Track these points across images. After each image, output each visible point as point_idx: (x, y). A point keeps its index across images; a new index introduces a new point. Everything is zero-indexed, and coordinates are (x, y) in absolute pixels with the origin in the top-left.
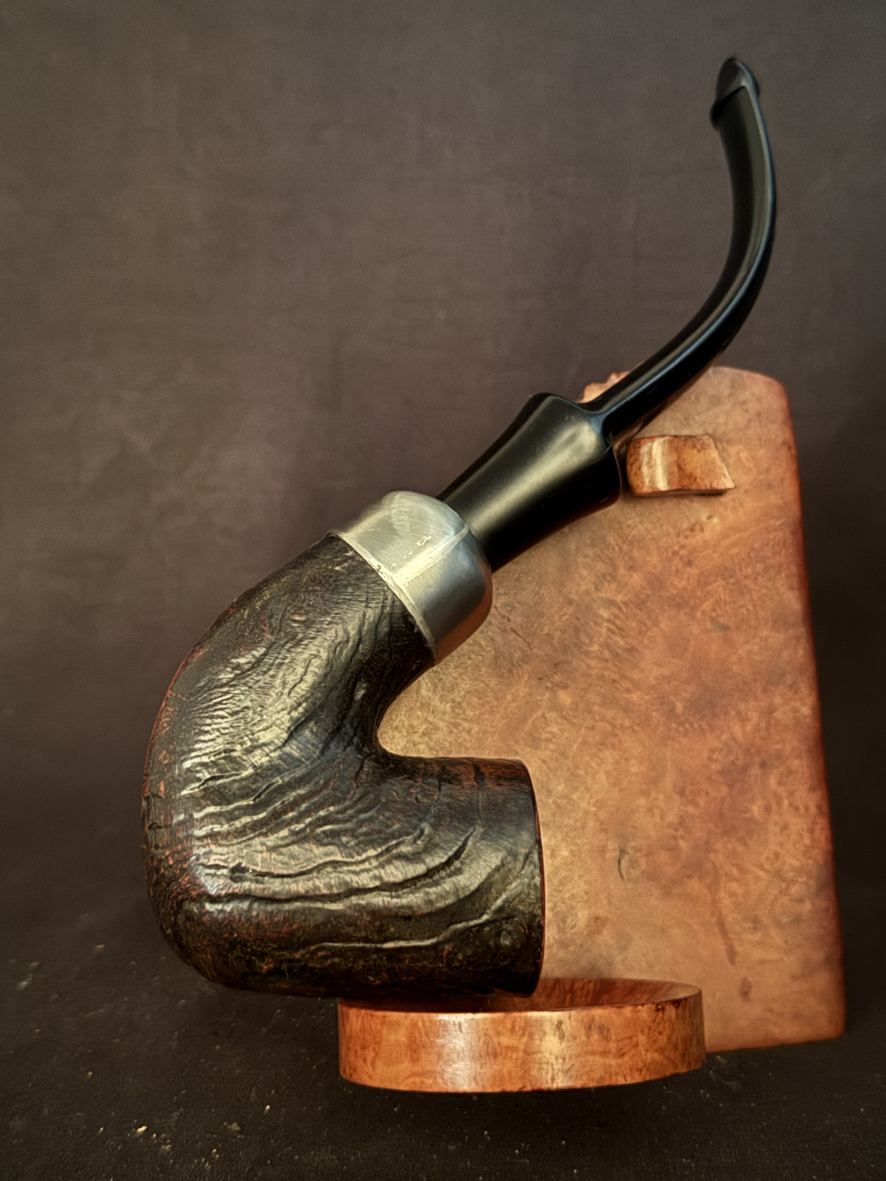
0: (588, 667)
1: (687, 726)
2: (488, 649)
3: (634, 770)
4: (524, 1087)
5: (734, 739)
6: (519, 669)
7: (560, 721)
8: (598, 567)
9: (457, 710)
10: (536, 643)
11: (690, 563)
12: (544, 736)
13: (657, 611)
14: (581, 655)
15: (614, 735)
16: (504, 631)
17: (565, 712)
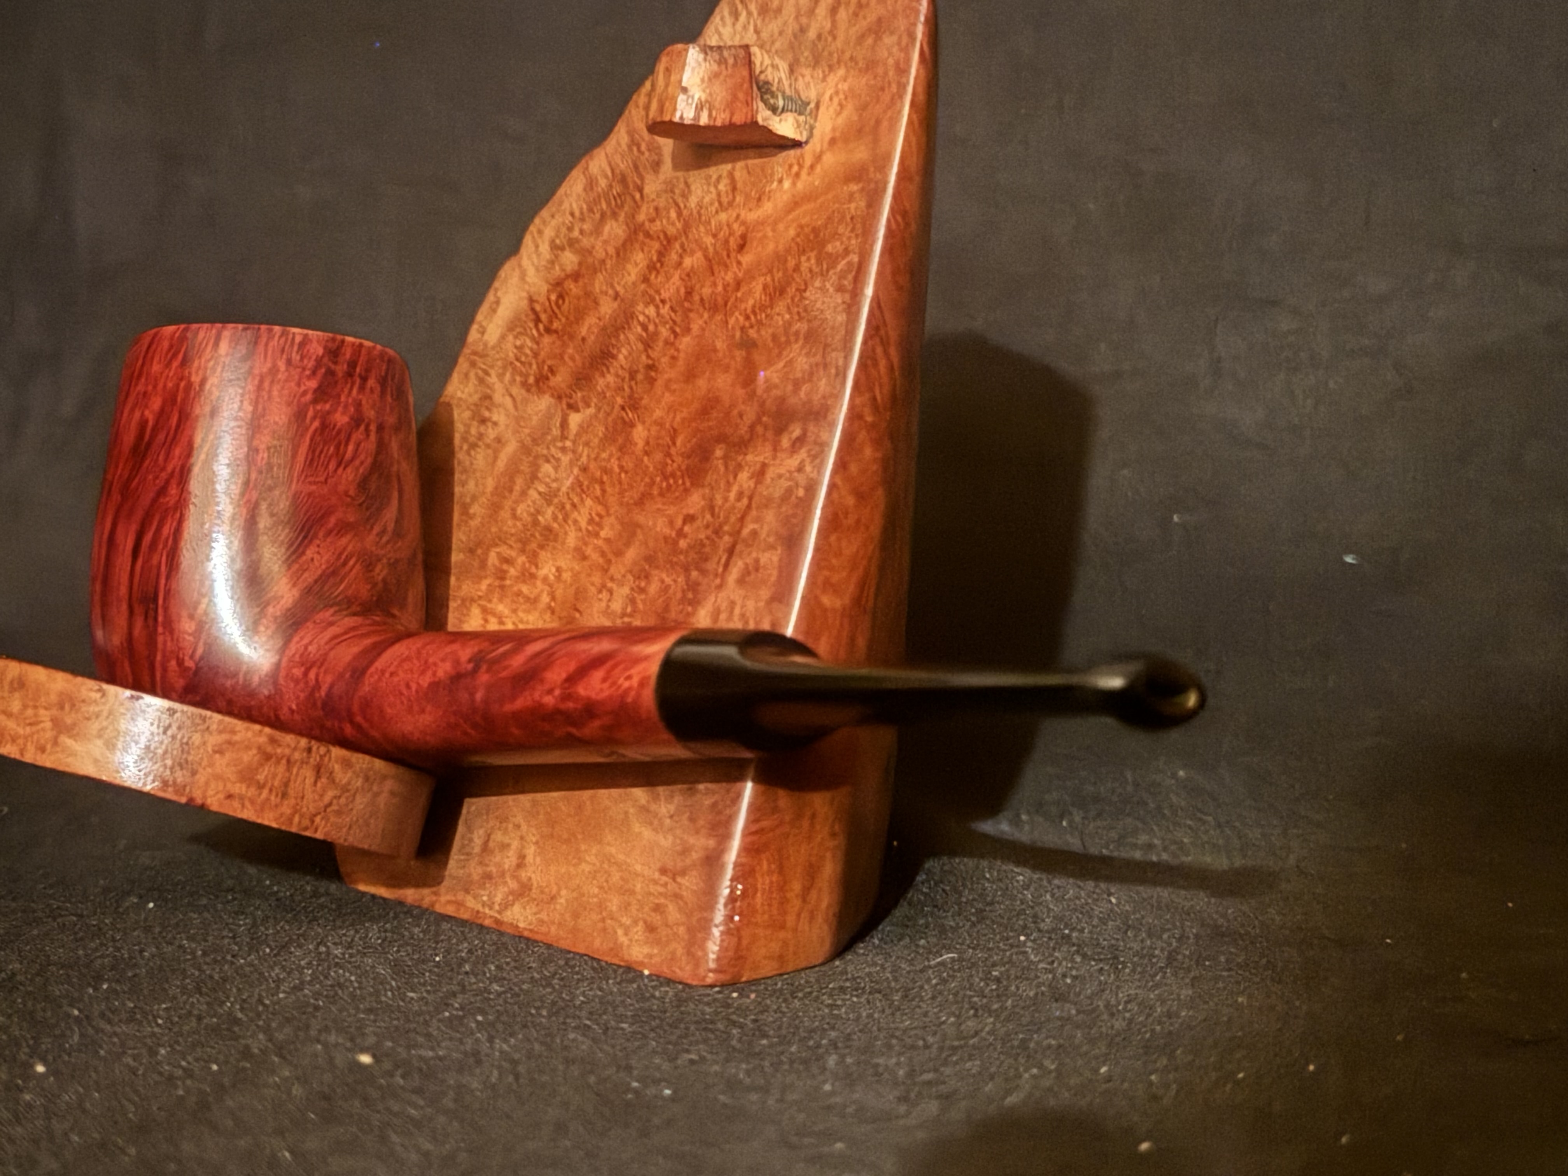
1: (671, 481)
9: (482, 429)
10: (570, 351)
11: (743, 247)
13: (692, 315)
14: (605, 369)
15: (602, 483)
16: (548, 330)
17: (568, 444)
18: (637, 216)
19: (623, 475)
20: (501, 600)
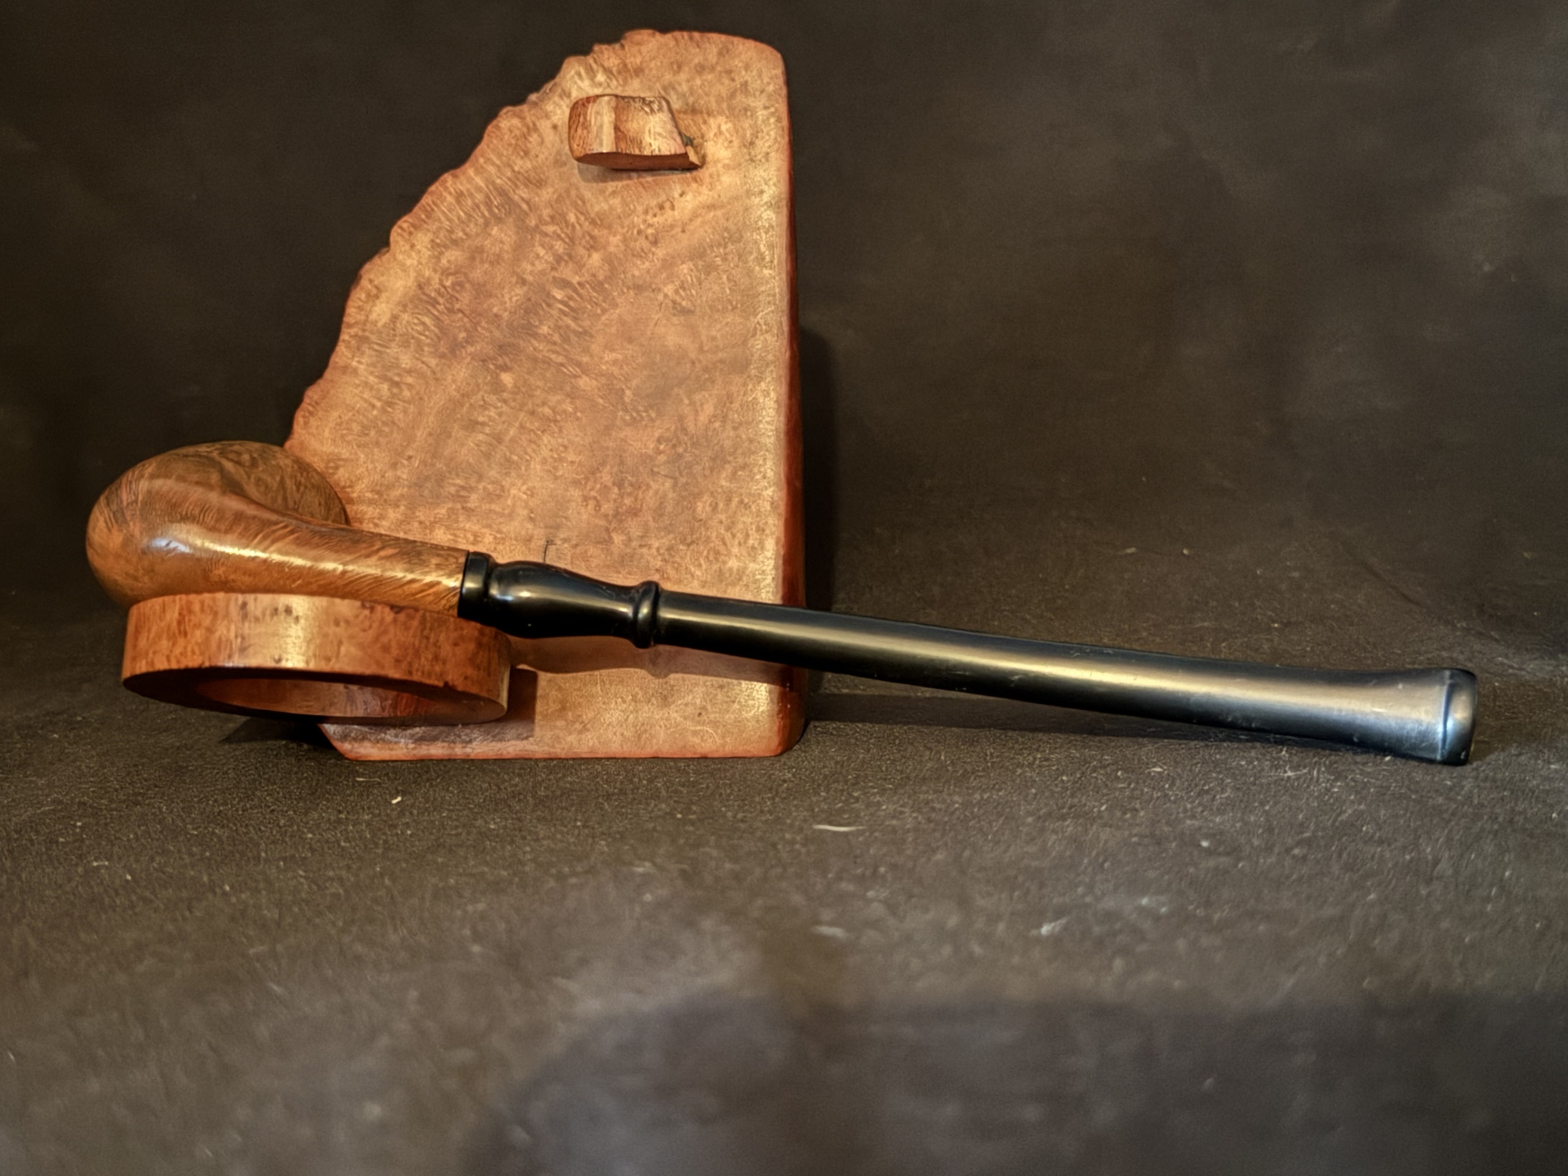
0: (535, 349)
1: (635, 415)
2: (432, 328)
3: (571, 457)
4: (203, 662)
5: (684, 430)
6: (463, 351)
7: (499, 404)
8: (557, 247)
9: (395, 390)
10: (483, 324)
11: (655, 243)
12: (481, 419)
13: (615, 294)
14: (529, 338)
15: (555, 421)
16: (451, 311)
17: (505, 395)
18: (527, 221)
19: (579, 414)
20: (469, 518)
